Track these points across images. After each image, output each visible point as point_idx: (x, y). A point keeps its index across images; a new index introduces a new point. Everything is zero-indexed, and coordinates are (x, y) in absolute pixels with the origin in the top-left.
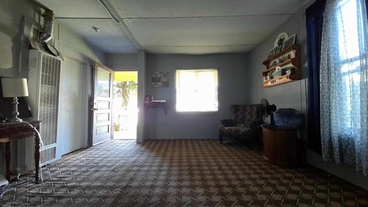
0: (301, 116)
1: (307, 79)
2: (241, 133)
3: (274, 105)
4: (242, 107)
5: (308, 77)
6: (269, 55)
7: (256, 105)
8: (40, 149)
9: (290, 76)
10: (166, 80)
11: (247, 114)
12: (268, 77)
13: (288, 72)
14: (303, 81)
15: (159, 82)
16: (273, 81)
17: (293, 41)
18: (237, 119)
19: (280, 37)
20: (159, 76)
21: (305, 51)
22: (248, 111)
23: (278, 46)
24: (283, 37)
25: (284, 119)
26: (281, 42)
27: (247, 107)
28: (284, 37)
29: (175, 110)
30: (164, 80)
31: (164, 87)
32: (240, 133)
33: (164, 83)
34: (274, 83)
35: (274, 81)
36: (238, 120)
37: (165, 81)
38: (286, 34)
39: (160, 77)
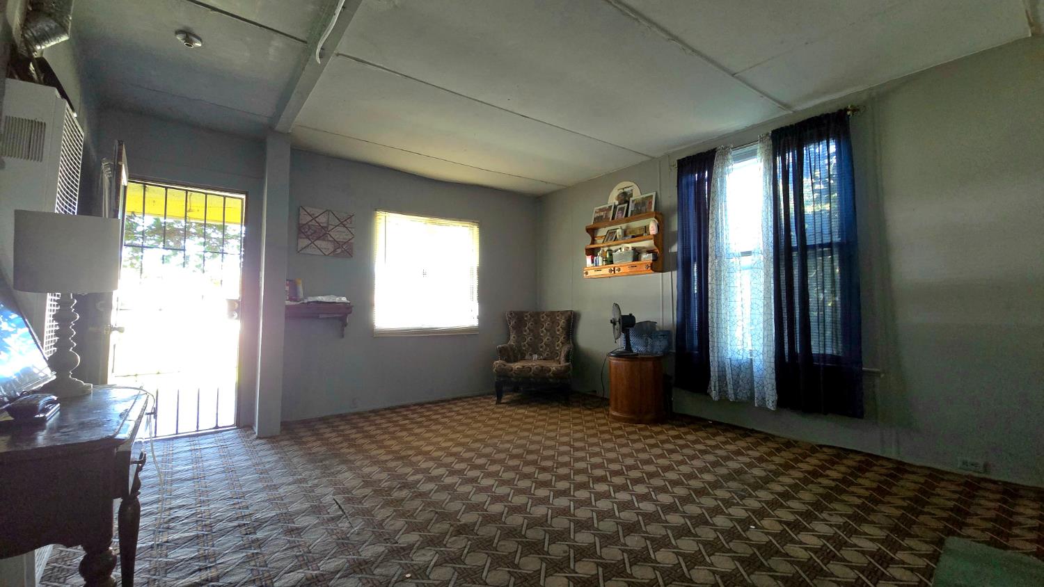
0: (666, 334)
1: (675, 273)
2: (533, 373)
3: (631, 315)
4: (531, 316)
5: (680, 269)
6: (598, 215)
7: (563, 313)
8: (139, 493)
9: (651, 264)
10: (345, 237)
11: (542, 332)
12: (600, 259)
13: (647, 258)
14: (667, 275)
15: (324, 240)
16: (614, 268)
17: (651, 203)
18: (523, 343)
19: (623, 189)
20: (322, 220)
21: (675, 225)
22: (546, 325)
23: (617, 203)
24: (630, 189)
25: (647, 339)
26: (625, 197)
27: (542, 315)
28: (632, 190)
29: (373, 326)
30: (339, 234)
31: (337, 256)
32: (531, 373)
33: (338, 245)
34: (617, 272)
35: (616, 268)
36: (524, 346)
37: (344, 239)
38: (635, 186)
39: (325, 225)
